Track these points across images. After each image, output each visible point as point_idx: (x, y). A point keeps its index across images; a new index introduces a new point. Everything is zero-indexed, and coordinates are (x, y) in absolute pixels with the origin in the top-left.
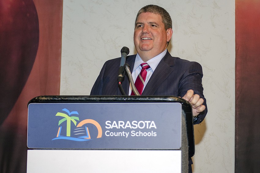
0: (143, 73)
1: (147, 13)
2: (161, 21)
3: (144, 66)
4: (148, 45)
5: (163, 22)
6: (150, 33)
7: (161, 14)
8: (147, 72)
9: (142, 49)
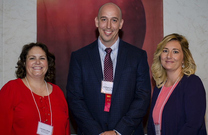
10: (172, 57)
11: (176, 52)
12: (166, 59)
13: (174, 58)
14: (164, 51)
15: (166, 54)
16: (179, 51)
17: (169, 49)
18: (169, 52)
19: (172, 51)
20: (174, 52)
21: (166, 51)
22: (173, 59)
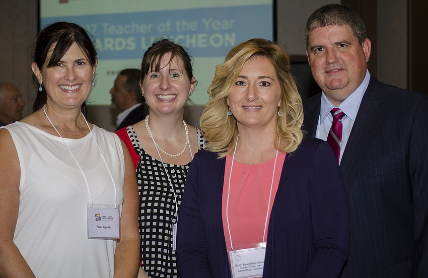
0: (337, 126)
1: (326, 27)
2: (352, 35)
3: (336, 113)
4: (340, 81)
5: (355, 34)
6: (340, 60)
7: (348, 22)
8: (342, 125)
9: (330, 88)
10: (258, 96)
11: (264, 84)
12: (244, 101)
13: (261, 98)
14: (236, 84)
15: (242, 89)
16: (271, 80)
17: (249, 78)
18: (249, 84)
19: (256, 81)
20: (261, 84)
21: (241, 83)
22: (260, 100)
